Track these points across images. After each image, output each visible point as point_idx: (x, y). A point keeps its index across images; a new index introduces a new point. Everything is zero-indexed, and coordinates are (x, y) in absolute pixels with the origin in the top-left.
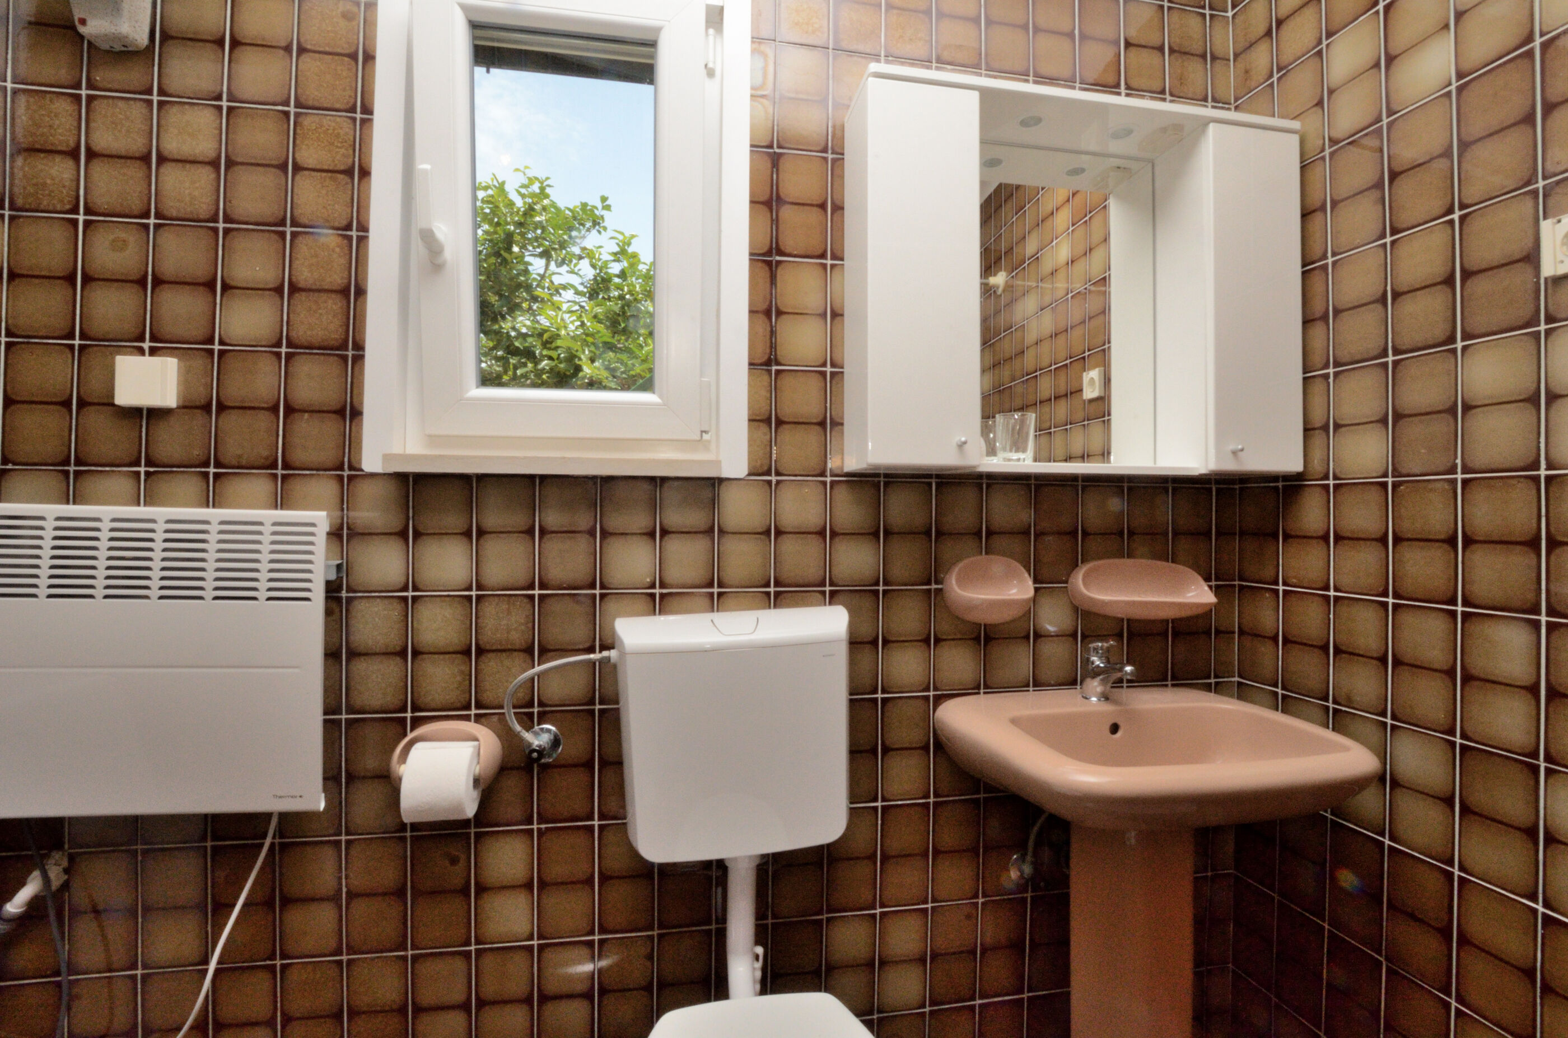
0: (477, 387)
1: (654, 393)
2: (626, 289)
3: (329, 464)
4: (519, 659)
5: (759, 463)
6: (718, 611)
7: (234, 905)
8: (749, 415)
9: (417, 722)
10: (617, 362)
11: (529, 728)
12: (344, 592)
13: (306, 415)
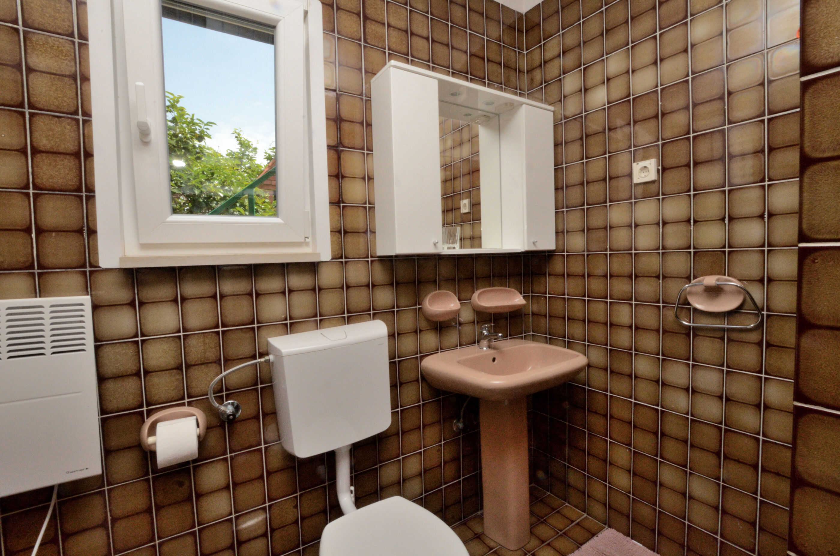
0: (172, 215)
1: (278, 217)
2: (178, 130)
3: (75, 264)
4: (213, 368)
5: (337, 253)
6: (320, 329)
7: (33, 547)
8: (331, 229)
9: (150, 413)
11: (221, 402)
13: (54, 234)
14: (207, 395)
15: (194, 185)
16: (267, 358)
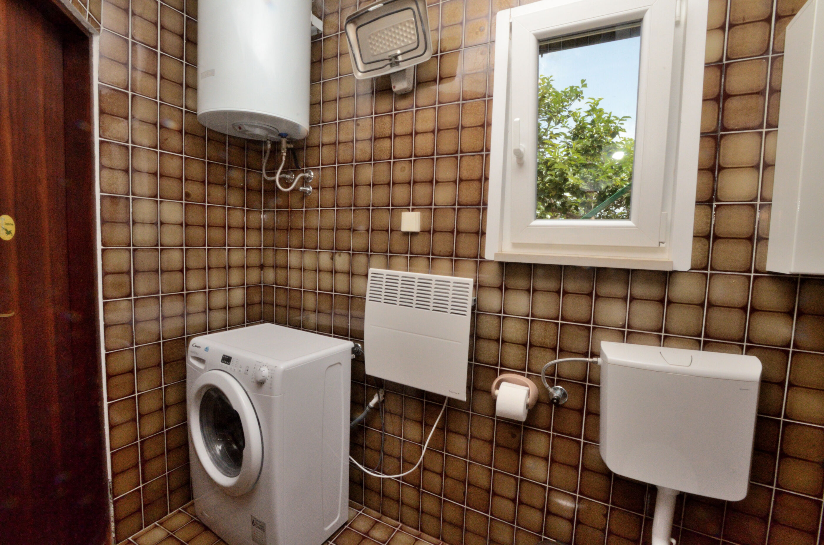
0: (535, 220)
1: (630, 220)
2: (595, 131)
3: (472, 255)
4: (549, 354)
5: (699, 262)
6: (663, 346)
8: (694, 233)
9: (502, 372)
10: (588, 174)
11: (552, 386)
12: (476, 310)
13: (464, 234)
14: (540, 373)
15: (602, 180)
16: (595, 359)
